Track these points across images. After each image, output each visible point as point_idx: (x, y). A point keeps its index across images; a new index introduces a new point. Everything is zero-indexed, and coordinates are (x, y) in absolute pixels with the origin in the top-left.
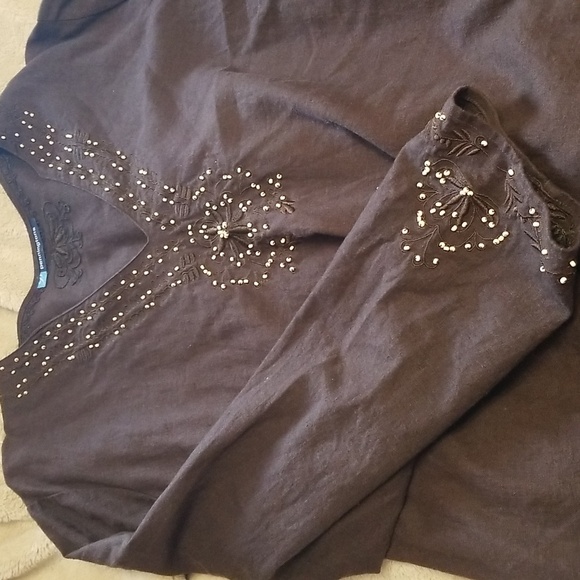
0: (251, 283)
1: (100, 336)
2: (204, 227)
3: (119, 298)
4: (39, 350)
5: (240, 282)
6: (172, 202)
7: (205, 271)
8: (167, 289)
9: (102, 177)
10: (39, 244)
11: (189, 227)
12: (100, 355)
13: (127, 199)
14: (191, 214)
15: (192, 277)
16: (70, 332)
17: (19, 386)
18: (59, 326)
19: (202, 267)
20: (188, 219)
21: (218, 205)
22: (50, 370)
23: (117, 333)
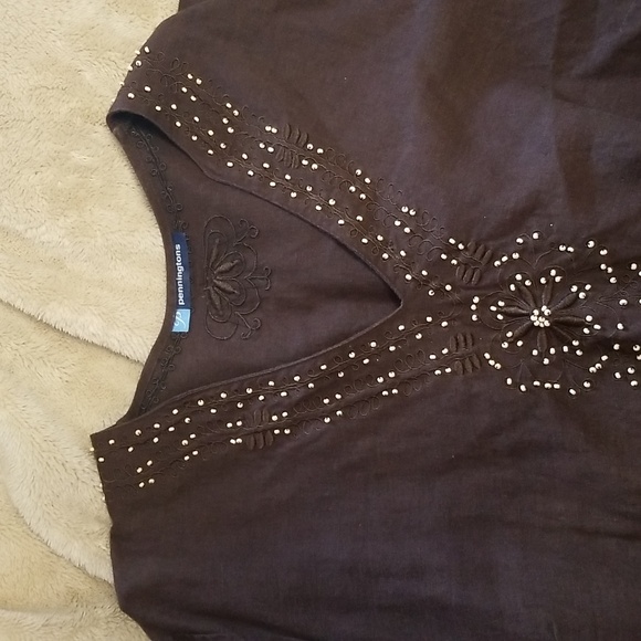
0: (565, 390)
1: (295, 420)
2: (501, 304)
3: (341, 375)
4: (178, 422)
5: (548, 385)
6: (454, 262)
7: (492, 362)
8: (424, 375)
9: (332, 202)
10: (181, 269)
11: (476, 300)
12: (290, 445)
13: (373, 242)
14: (483, 283)
15: (469, 367)
16: (240, 406)
17: (139, 470)
18: (223, 395)
19: (487, 356)
20: (476, 288)
21: (536, 282)
22: (195, 453)
23: (327, 420)
